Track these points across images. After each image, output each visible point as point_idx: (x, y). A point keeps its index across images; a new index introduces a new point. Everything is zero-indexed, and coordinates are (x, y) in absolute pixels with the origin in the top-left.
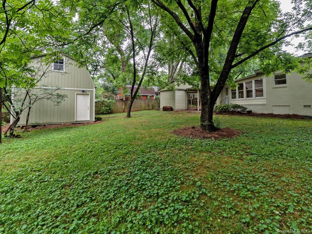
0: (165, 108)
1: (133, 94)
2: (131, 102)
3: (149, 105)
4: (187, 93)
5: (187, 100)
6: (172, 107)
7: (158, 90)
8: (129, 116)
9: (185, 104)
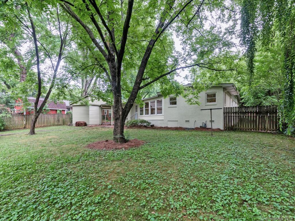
0: (78, 123)
1: (38, 108)
2: (36, 117)
3: (59, 121)
4: (102, 108)
5: (101, 116)
6: (86, 122)
7: (70, 105)
8: (33, 132)
9: (99, 119)
